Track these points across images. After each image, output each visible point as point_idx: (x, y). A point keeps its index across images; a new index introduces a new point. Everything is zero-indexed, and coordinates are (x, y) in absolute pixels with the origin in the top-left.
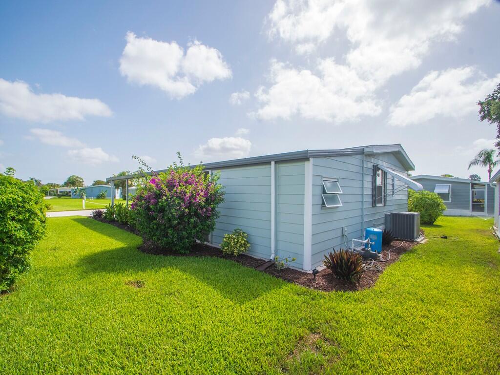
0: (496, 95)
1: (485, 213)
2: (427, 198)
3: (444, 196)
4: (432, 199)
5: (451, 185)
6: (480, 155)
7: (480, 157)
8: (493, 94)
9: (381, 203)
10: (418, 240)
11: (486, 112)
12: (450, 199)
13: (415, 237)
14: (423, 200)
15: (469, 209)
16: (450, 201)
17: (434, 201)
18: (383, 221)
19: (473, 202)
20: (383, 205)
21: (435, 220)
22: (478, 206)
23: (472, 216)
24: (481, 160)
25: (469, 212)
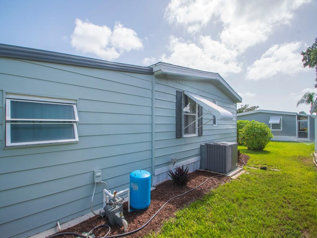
0: (314, 47)
1: (308, 139)
2: (256, 127)
3: (275, 126)
4: (260, 129)
5: (282, 117)
6: (305, 96)
7: (305, 97)
8: (313, 47)
9: (195, 133)
10: (230, 175)
11: (307, 60)
12: (281, 128)
13: (227, 170)
14: (253, 129)
15: (296, 136)
16: (281, 130)
17: (262, 130)
18: (197, 152)
19: (299, 130)
20: (197, 135)
21: (264, 147)
22: (302, 134)
23: (297, 142)
24: (306, 100)
25: (295, 138)
